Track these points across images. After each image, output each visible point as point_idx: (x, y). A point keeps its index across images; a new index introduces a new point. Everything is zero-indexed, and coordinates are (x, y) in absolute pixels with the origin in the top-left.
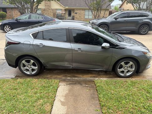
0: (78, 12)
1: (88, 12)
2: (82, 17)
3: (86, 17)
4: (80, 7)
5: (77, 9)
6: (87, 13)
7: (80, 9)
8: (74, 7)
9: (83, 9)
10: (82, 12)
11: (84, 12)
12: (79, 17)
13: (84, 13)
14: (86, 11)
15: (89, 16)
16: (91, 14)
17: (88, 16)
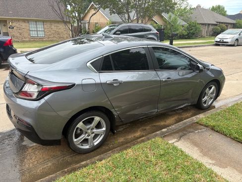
0: (14, 24)
1: (35, 26)
2: (26, 35)
3: (34, 34)
4: (17, 16)
5: (12, 20)
6: (32, 26)
7: (18, 20)
8: (5, 16)
9: (24, 21)
10: (24, 25)
11: (27, 24)
12: (18, 35)
13: (27, 28)
14: (30, 23)
15: (39, 33)
16: (41, 30)
17: (36, 33)
